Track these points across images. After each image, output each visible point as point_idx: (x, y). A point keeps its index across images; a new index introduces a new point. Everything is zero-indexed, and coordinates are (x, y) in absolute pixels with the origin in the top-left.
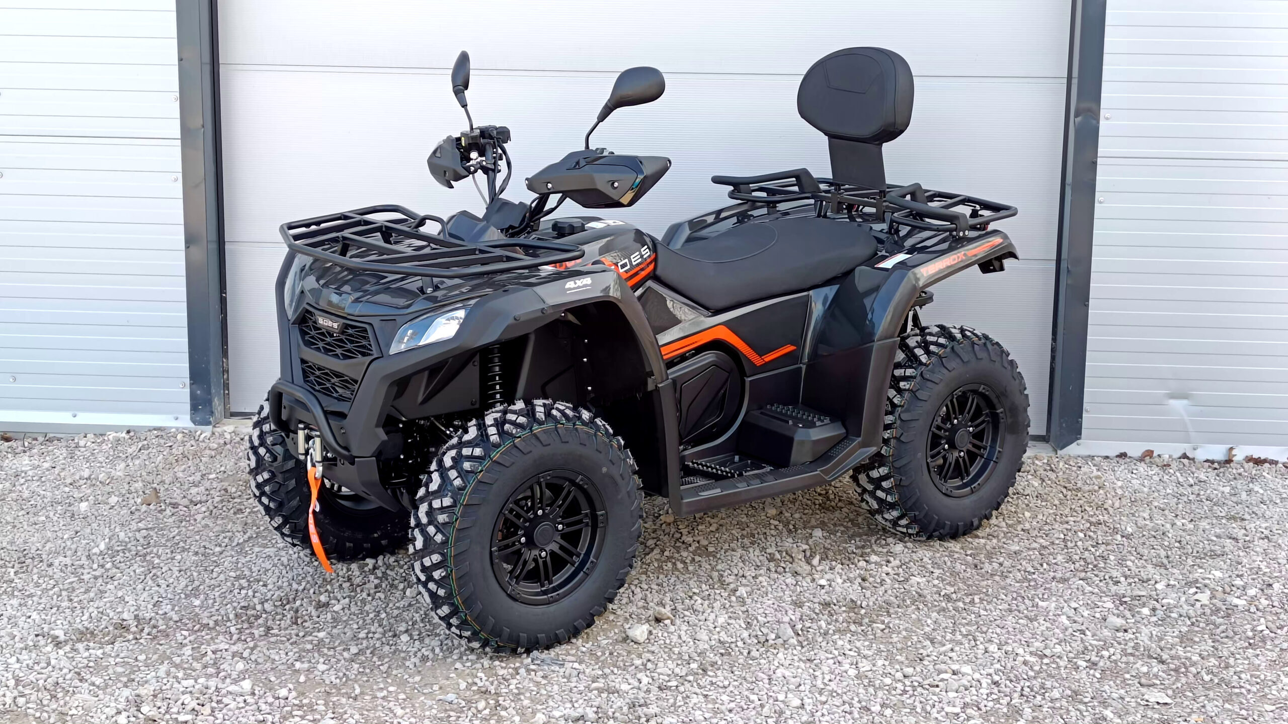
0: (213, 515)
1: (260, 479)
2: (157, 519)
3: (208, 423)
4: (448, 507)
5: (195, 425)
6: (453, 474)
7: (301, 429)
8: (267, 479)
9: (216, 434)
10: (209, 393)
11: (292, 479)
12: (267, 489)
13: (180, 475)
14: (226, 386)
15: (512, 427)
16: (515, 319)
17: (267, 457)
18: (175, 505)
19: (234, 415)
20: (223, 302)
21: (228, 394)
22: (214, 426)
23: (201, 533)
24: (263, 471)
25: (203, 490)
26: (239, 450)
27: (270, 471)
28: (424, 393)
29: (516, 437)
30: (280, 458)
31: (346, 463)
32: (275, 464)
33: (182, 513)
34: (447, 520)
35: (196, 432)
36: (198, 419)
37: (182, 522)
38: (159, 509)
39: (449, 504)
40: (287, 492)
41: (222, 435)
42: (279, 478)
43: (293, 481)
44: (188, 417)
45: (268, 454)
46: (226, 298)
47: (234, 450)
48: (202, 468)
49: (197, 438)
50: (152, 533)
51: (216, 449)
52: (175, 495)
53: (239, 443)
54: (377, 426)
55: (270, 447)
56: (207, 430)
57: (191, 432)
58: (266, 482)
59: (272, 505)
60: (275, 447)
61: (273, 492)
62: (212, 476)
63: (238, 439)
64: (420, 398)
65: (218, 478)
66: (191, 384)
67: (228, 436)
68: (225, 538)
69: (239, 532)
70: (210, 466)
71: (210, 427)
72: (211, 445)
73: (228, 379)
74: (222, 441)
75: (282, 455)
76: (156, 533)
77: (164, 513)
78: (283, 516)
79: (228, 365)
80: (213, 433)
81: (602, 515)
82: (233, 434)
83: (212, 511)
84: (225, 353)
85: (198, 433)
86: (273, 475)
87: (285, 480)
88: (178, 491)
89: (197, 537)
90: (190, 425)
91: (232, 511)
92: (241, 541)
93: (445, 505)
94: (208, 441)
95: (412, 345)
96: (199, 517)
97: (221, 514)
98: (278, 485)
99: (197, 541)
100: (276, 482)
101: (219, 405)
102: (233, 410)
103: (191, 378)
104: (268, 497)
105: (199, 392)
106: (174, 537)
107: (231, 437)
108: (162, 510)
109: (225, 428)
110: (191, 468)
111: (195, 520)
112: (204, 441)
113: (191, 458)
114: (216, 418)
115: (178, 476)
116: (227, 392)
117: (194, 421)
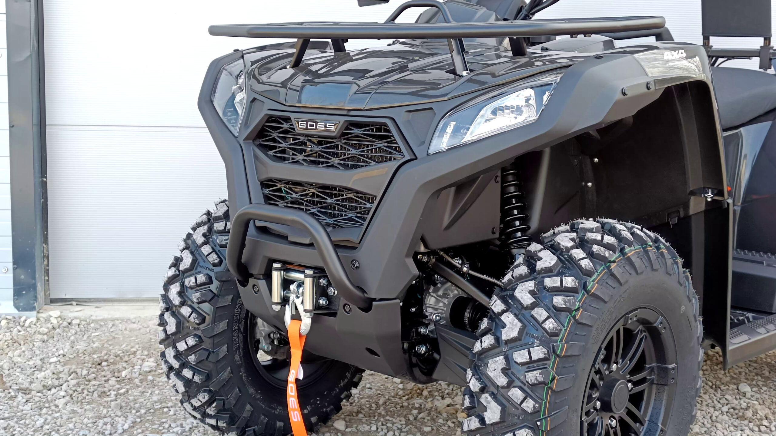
0: (75, 399)
1: (182, 346)
2: (11, 407)
3: (33, 309)
4: (539, 360)
5: (18, 310)
6: (540, 313)
7: (277, 269)
8: (193, 346)
9: (41, 319)
10: (34, 278)
11: (223, 345)
12: (192, 358)
13: (17, 359)
14: (47, 272)
15: (602, 249)
16: (624, 94)
17: (194, 319)
18: (26, 391)
19: (53, 301)
20: (44, 186)
21: (48, 280)
22: (38, 312)
23: (74, 420)
24: (187, 335)
25: (51, 374)
26: (69, 334)
27: (195, 336)
28: (452, 210)
29: (610, 262)
30: (208, 319)
31: (355, 308)
32: (202, 327)
33: (37, 399)
34: (541, 379)
35: (20, 318)
36: (22, 304)
37: (41, 409)
38: (9, 395)
39: (542, 356)
40: (217, 361)
41: (48, 320)
42: (207, 344)
43: (225, 348)
44: (12, 303)
45: (194, 315)
46: (46, 183)
47: (65, 334)
48: (38, 352)
49: (22, 324)
50: (12, 423)
51: (46, 334)
52: (20, 380)
53: (67, 327)
54: (407, 256)
55: (196, 306)
56: (31, 317)
57: (14, 318)
58: (190, 350)
59: (197, 379)
60: (202, 305)
61: (199, 362)
62: (54, 359)
63: (65, 324)
64: (446, 220)
65: (59, 361)
66: (14, 269)
67: (54, 321)
68: (105, 424)
69: (120, 417)
70: (45, 350)
71: (34, 313)
72: (41, 330)
73: (48, 265)
74: (50, 326)
75: (211, 315)
76: (17, 422)
77: (17, 400)
78: (210, 392)
79: (48, 251)
80: (38, 319)
81: (673, 369)
82: (59, 319)
83: (71, 395)
84: (45, 239)
85: (23, 319)
86: (200, 340)
87: (215, 346)
88: (22, 377)
89: (71, 426)
90: (15, 311)
91: (95, 394)
92: (126, 426)
93: (535, 357)
94: (35, 326)
95: (456, 142)
96: (61, 403)
97: (85, 398)
98: (207, 353)
99: (71, 429)
100: (203, 349)
101: (42, 290)
102: (53, 296)
103: (14, 263)
104: (192, 368)
105: (22, 277)
106: (42, 427)
107: (58, 322)
108: (12, 397)
109: (51, 313)
110: (26, 353)
111: (57, 406)
112: (30, 327)
113: (22, 343)
114: (39, 303)
115: (15, 361)
116: (47, 278)
117: (17, 307)
